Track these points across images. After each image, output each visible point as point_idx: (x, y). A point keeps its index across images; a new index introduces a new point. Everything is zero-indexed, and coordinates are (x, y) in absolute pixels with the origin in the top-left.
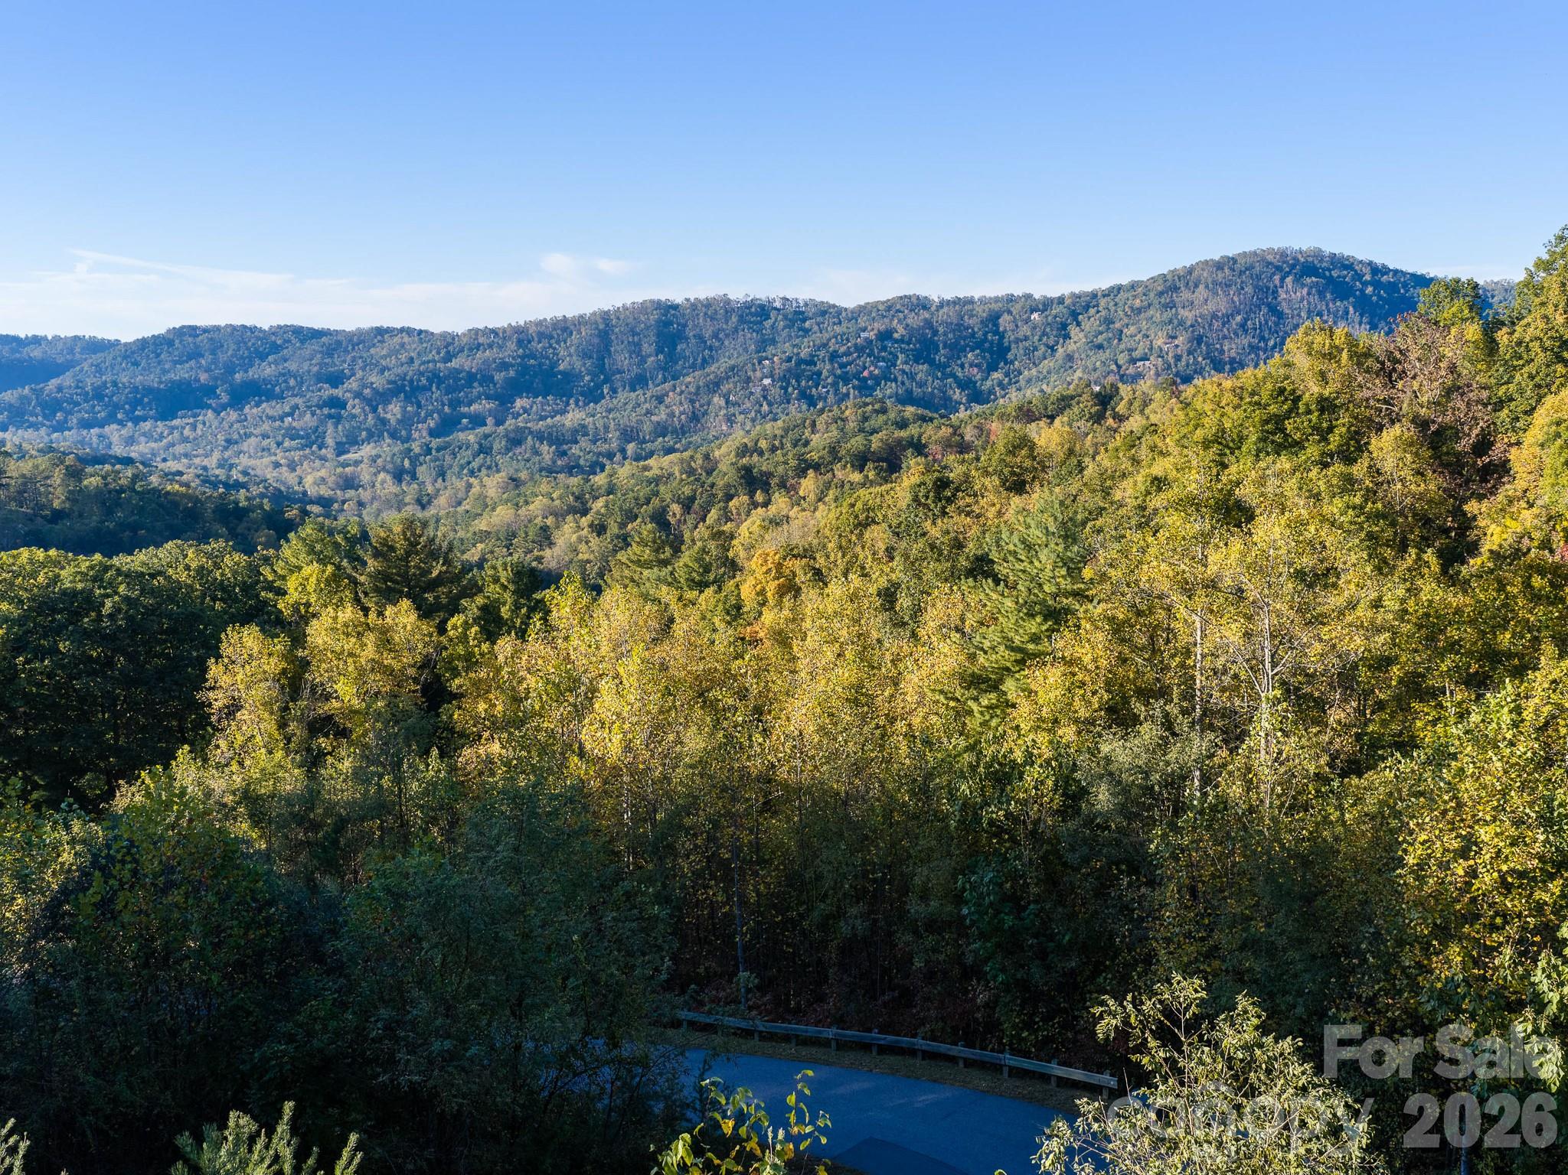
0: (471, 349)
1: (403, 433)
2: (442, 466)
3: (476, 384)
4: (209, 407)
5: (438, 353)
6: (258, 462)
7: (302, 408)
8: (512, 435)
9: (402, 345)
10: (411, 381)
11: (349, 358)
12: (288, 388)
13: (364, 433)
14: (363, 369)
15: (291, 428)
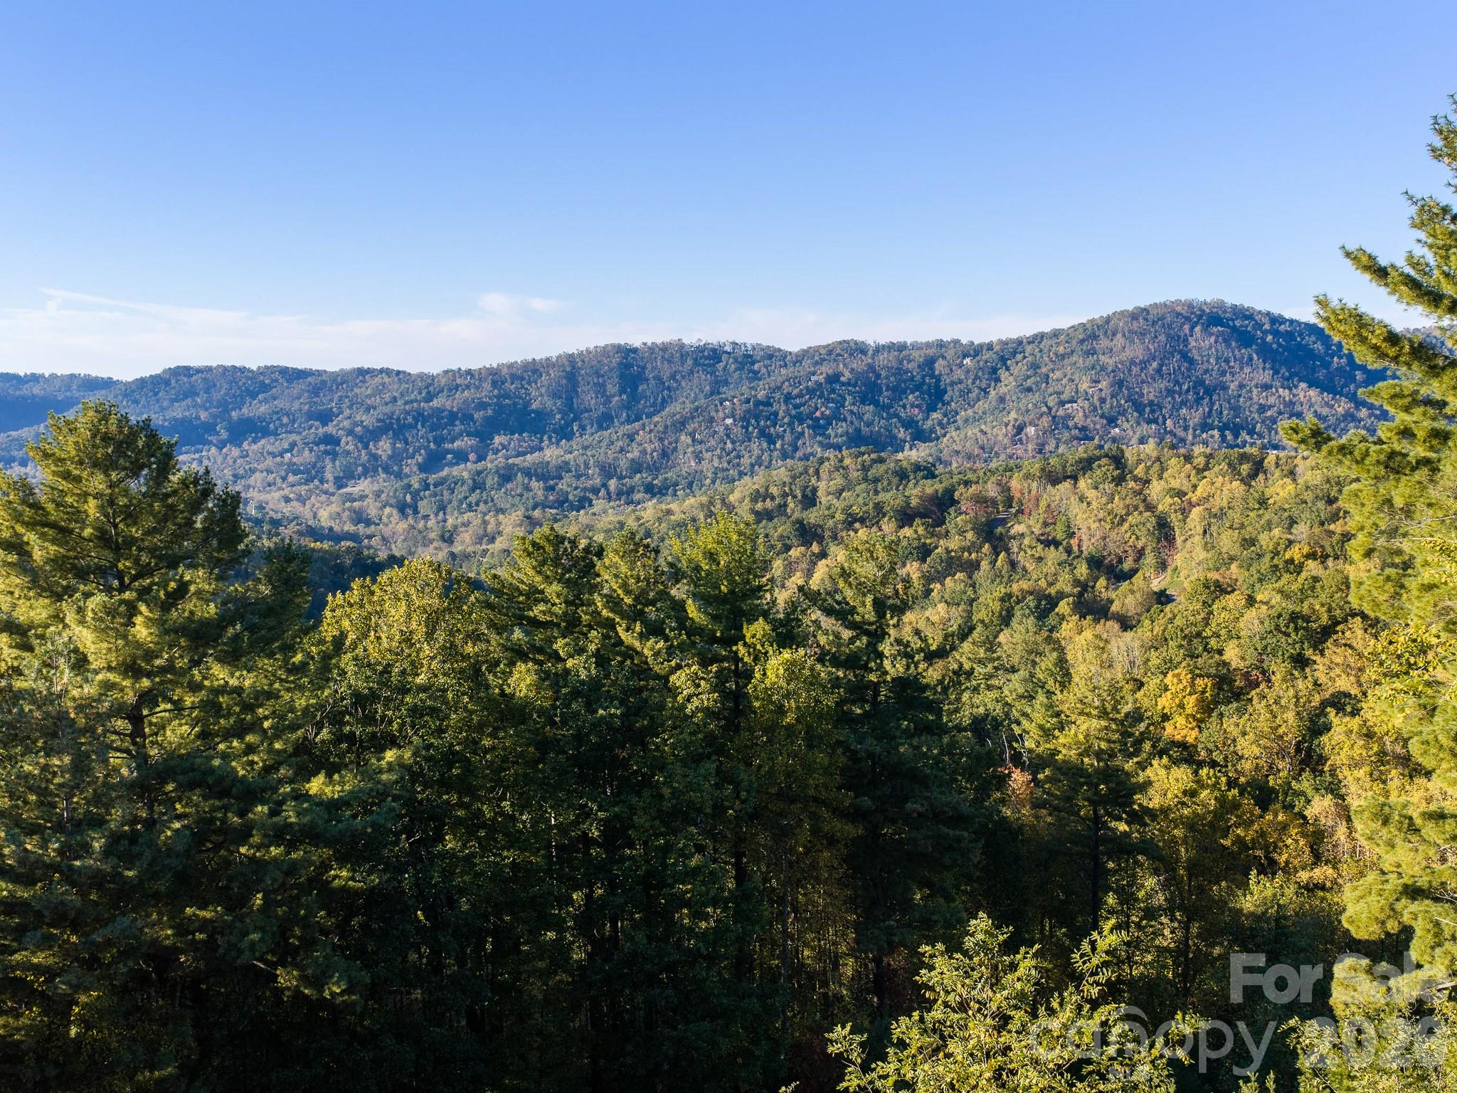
0: (450, 390)
1: (395, 468)
2: (442, 501)
3: (457, 423)
4: (210, 443)
5: (420, 393)
6: (268, 497)
7: (300, 443)
8: (502, 472)
9: (383, 384)
10: (398, 419)
11: (336, 397)
12: (282, 425)
13: (360, 469)
14: (350, 407)
15: (291, 464)
